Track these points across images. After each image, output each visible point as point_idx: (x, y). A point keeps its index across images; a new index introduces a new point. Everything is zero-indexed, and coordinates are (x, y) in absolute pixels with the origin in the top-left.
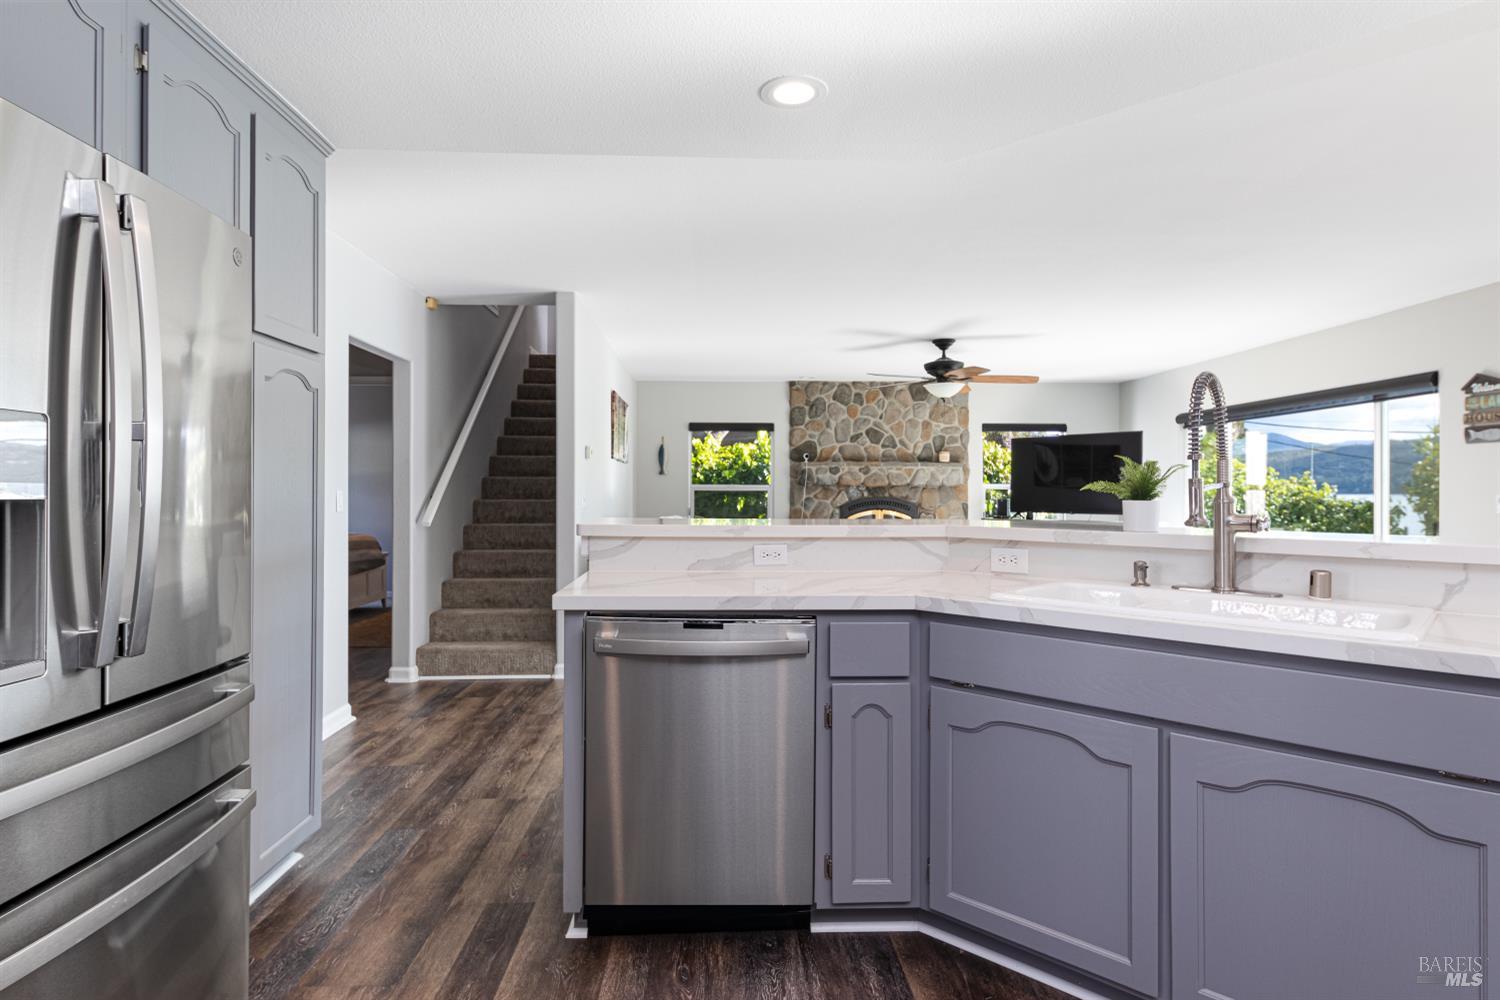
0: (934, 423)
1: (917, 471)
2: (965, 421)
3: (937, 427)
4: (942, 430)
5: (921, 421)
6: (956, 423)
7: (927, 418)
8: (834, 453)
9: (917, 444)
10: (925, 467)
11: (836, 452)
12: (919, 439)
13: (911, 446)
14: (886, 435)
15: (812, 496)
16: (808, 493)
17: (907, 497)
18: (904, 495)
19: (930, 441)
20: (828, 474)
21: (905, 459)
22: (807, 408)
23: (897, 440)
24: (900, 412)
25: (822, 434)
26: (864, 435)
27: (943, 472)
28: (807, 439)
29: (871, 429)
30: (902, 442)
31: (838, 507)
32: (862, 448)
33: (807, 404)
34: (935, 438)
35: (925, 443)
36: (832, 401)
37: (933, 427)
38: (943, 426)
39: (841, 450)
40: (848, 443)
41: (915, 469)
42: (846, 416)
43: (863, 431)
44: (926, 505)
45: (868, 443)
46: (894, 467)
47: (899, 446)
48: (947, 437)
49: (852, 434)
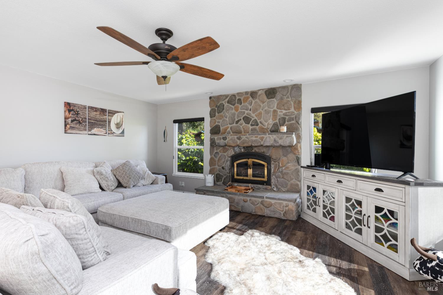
0: (279, 111)
1: (266, 138)
2: (298, 105)
3: (281, 113)
4: (284, 114)
5: (272, 110)
6: (292, 110)
7: (275, 108)
8: (228, 130)
9: (269, 123)
10: (270, 136)
11: (229, 129)
12: (271, 120)
13: (266, 124)
14: (253, 119)
15: (218, 151)
16: (216, 150)
17: (264, 152)
18: (262, 151)
19: (277, 121)
20: (222, 140)
21: (263, 131)
22: (216, 109)
23: (258, 121)
24: (260, 106)
25: (223, 121)
26: (242, 120)
27: (281, 139)
28: (217, 124)
29: (245, 117)
30: (261, 122)
31: (230, 157)
32: (241, 127)
33: (216, 107)
34: (279, 119)
35: (274, 122)
36: (227, 104)
37: (278, 112)
38: (284, 111)
39: (231, 128)
40: (235, 124)
41: (265, 136)
42: (234, 111)
43: (242, 118)
44: (274, 157)
45: (244, 124)
46: (254, 136)
47: (260, 125)
48: (287, 117)
49: (236, 120)
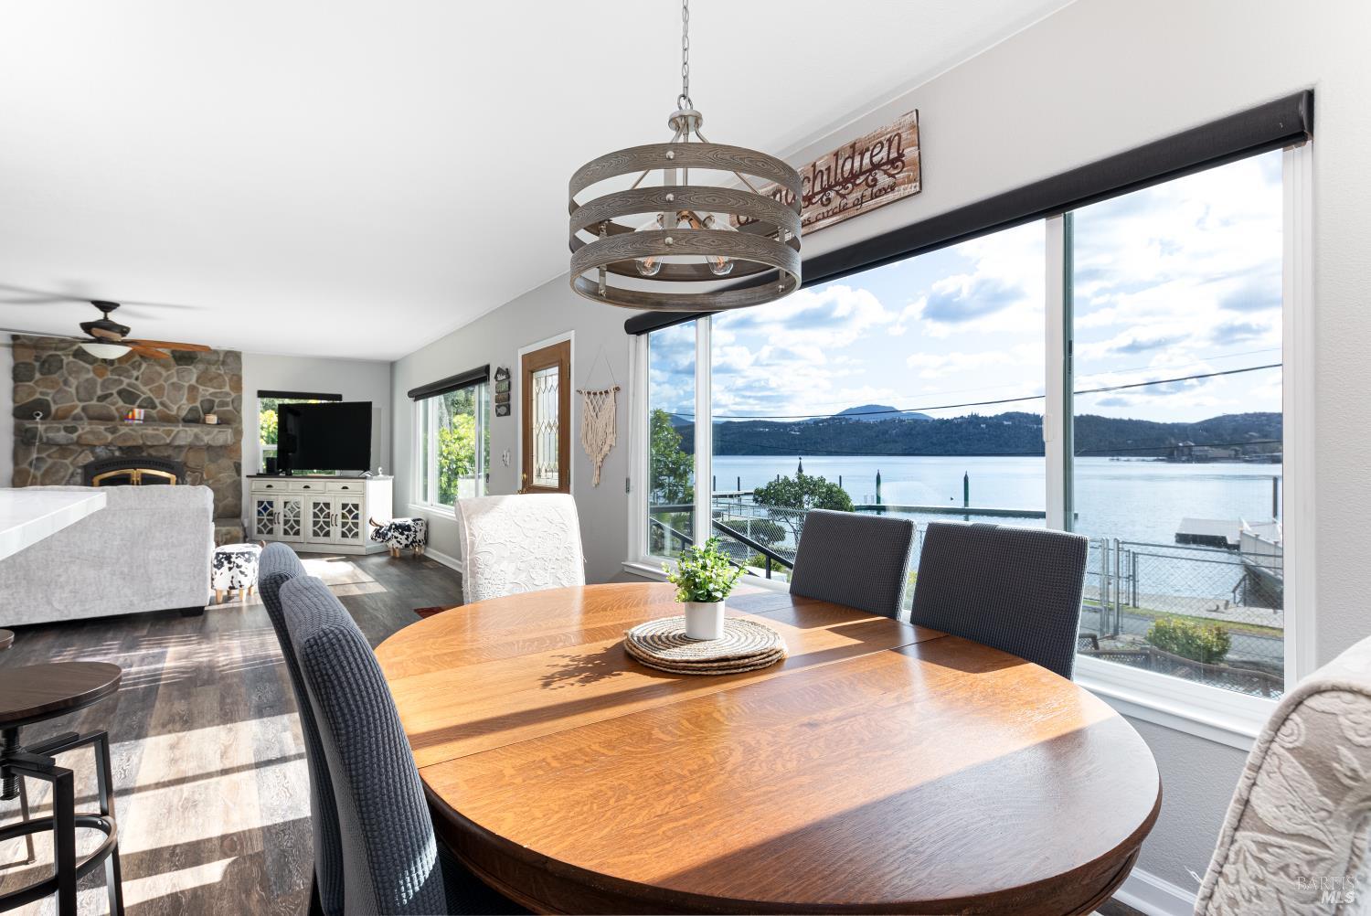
0: (201, 388)
1: (178, 432)
2: (237, 385)
3: (206, 392)
4: (211, 394)
5: (186, 384)
6: (227, 389)
7: (193, 382)
8: (76, 412)
9: (182, 406)
10: (187, 429)
11: (78, 411)
12: (184, 401)
13: (175, 408)
14: (143, 396)
15: (44, 455)
16: (39, 452)
17: (169, 457)
18: (166, 454)
19: (198, 404)
20: (63, 433)
21: (168, 419)
22: (37, 364)
23: (157, 401)
24: (160, 374)
25: (58, 392)
26: (115, 395)
27: (208, 434)
28: (38, 396)
29: (124, 390)
30: (162, 404)
31: (79, 467)
32: (113, 408)
33: (36, 360)
34: (202, 402)
35: (191, 406)
36: (71, 359)
37: (201, 390)
38: (212, 390)
39: (84, 409)
40: (94, 402)
41: (176, 429)
42: (91, 375)
43: (114, 391)
44: (191, 464)
45: (121, 403)
46: (150, 428)
47: (160, 407)
48: (217, 400)
49: (99, 393)
